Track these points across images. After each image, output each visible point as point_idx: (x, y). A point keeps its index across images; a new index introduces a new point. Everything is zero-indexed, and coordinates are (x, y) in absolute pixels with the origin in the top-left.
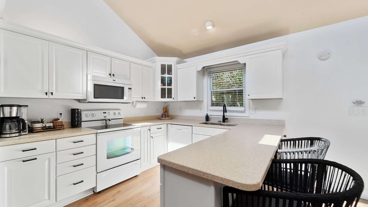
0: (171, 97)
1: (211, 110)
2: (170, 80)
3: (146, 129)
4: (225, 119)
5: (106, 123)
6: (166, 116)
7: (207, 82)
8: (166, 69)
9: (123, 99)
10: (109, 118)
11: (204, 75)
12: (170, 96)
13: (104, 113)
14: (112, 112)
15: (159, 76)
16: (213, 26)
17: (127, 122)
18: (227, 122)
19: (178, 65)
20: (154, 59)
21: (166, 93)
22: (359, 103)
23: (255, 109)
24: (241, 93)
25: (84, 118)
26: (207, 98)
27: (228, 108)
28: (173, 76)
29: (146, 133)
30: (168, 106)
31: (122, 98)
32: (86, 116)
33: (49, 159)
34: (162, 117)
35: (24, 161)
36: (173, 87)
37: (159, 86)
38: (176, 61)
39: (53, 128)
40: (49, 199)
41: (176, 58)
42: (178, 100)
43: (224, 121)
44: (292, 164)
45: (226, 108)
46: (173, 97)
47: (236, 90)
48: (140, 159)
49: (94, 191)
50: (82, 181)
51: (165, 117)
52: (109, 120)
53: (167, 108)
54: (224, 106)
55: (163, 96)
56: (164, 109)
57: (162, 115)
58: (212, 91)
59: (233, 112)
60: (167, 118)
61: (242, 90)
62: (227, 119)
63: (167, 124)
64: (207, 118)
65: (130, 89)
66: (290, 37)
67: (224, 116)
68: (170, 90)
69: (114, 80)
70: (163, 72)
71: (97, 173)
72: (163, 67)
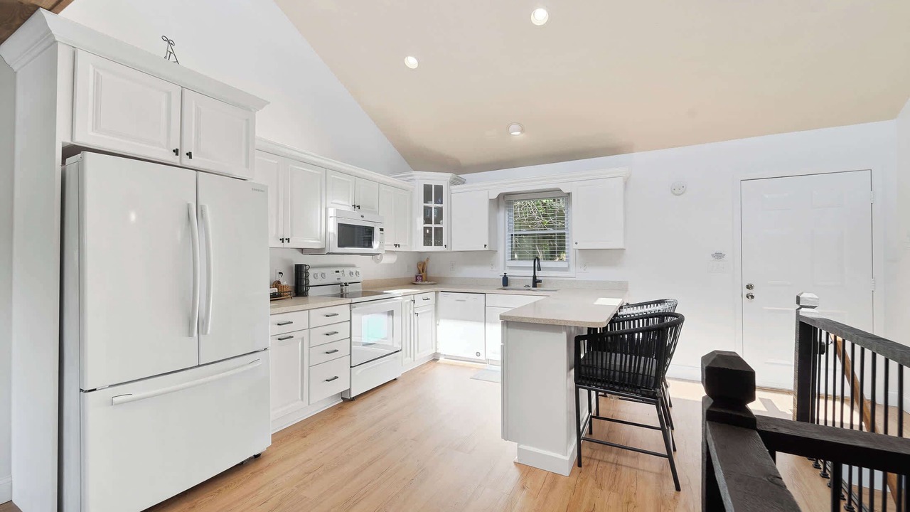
0: (440, 244)
1: (511, 268)
2: (440, 211)
3: (408, 299)
4: (536, 282)
5: (342, 290)
6: (424, 278)
7: (503, 217)
8: (433, 194)
9: (372, 247)
10: (345, 281)
11: (498, 206)
12: (439, 242)
13: (336, 272)
14: (347, 270)
15: (420, 204)
16: (522, 131)
17: (372, 288)
18: (540, 286)
19: (453, 187)
20: (412, 175)
21: (433, 236)
22: (719, 256)
23: (585, 266)
24: (562, 237)
25: (312, 281)
26: (504, 247)
27: (543, 264)
28: (444, 206)
29: (408, 307)
30: (428, 259)
31: (370, 246)
32: (315, 276)
33: (303, 339)
34: (417, 280)
35: (279, 339)
36: (444, 224)
37: (420, 224)
38: (449, 179)
39: (278, 296)
40: (302, 399)
41: (450, 175)
42: (452, 250)
43: (535, 285)
44: (641, 334)
45: (539, 263)
46: (444, 244)
47: (554, 234)
48: (401, 350)
49: (342, 398)
50: (336, 378)
51: (422, 280)
52: (346, 284)
53: (424, 263)
54: (536, 259)
55: (427, 241)
56: (418, 265)
57: (417, 276)
58: (514, 233)
59: (550, 270)
60: (426, 282)
61: (564, 234)
62: (540, 281)
63: (437, 292)
64: (505, 281)
65: (382, 230)
66: (637, 157)
67: (535, 277)
68: (439, 231)
69: (362, 216)
70: (427, 198)
71: (351, 367)
72: (427, 189)
